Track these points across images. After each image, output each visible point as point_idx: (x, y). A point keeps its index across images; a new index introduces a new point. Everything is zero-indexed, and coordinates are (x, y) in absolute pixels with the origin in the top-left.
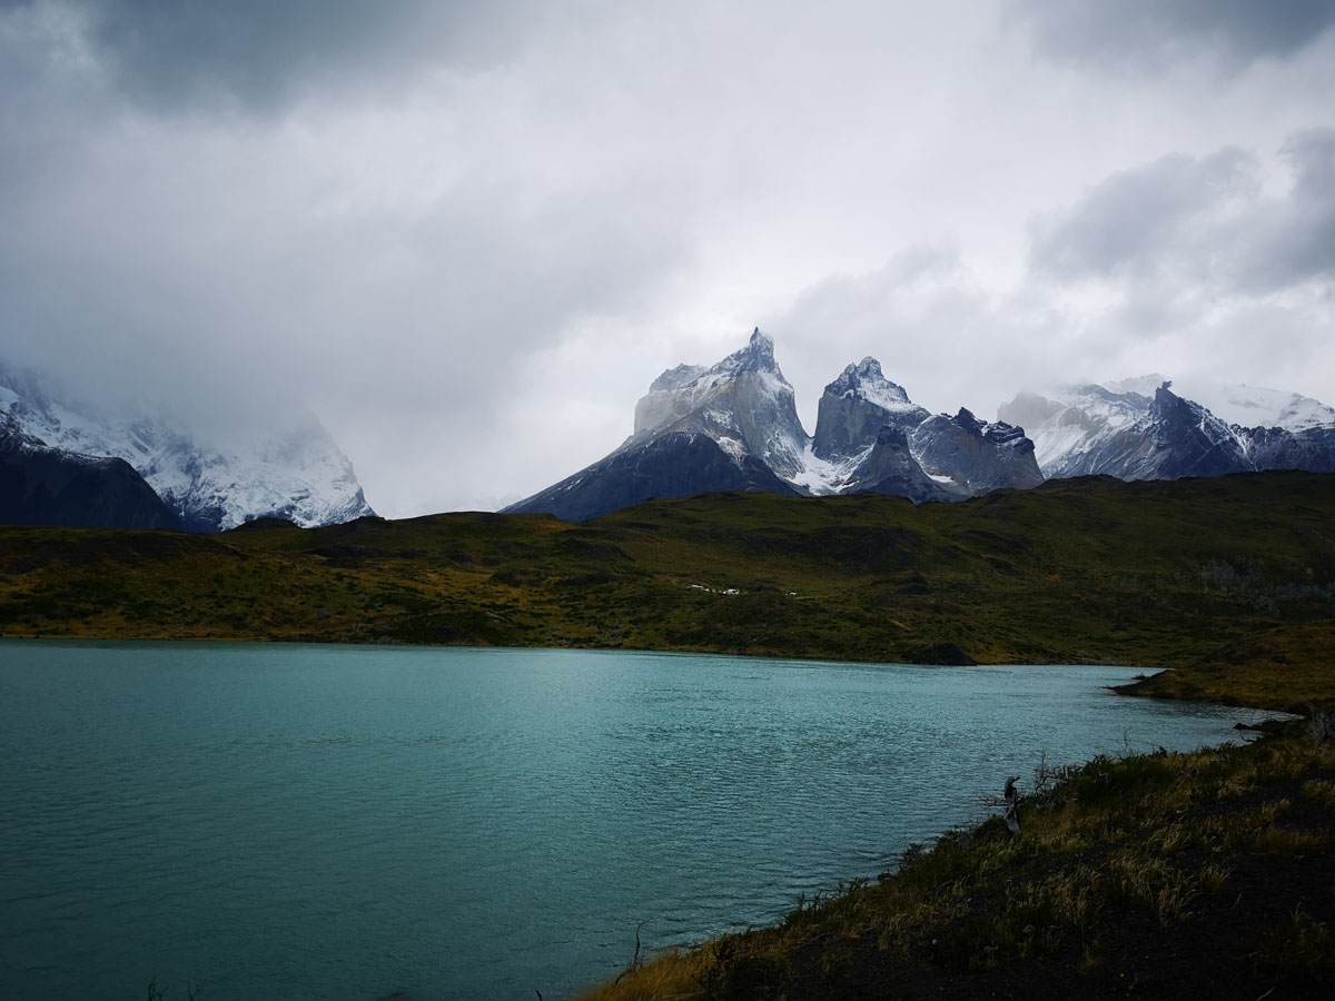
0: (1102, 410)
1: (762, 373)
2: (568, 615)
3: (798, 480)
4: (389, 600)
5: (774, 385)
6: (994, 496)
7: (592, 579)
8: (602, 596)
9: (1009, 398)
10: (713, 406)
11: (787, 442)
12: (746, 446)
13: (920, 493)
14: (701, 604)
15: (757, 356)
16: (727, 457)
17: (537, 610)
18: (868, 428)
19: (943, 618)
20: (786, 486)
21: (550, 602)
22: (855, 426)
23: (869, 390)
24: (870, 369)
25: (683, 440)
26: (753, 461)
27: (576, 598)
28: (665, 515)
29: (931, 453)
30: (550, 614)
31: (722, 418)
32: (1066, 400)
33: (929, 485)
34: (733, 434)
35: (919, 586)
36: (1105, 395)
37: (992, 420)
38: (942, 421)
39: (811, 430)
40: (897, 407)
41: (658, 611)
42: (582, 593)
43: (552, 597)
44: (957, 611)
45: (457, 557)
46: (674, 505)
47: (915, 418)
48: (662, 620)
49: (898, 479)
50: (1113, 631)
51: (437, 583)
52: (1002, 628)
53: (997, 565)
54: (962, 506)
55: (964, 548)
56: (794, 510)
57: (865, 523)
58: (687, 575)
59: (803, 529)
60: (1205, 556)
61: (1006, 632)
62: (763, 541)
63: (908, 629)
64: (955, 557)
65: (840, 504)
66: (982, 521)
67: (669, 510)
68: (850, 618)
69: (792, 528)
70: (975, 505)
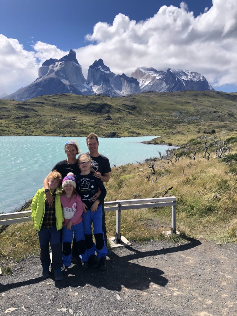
0: (155, 75)
2: (16, 127)
5: (76, 65)
6: (129, 96)
7: (23, 117)
8: (26, 121)
11: (80, 81)
12: (69, 82)
13: (113, 95)
16: (65, 85)
17: (7, 126)
18: (100, 77)
19: (114, 126)
21: (11, 123)
26: (71, 86)
27: (19, 122)
28: (46, 100)
29: (116, 84)
30: (11, 127)
32: (147, 72)
33: (115, 93)
34: (66, 78)
35: (109, 118)
36: (156, 71)
38: (118, 76)
40: (107, 72)
41: (42, 125)
42: (21, 121)
43: (12, 122)
44: (117, 124)
46: (49, 97)
47: (111, 76)
48: (43, 128)
49: (108, 91)
50: (152, 128)
52: (127, 128)
53: (130, 113)
54: (121, 98)
55: (122, 109)
56: (80, 99)
57: (98, 102)
58: (51, 116)
59: (82, 104)
60: (174, 110)
61: (128, 129)
62: (72, 107)
63: (105, 129)
64: (120, 111)
65: (92, 97)
66: (126, 102)
67: (47, 98)
68: (91, 126)
69: (80, 103)
70: (124, 98)
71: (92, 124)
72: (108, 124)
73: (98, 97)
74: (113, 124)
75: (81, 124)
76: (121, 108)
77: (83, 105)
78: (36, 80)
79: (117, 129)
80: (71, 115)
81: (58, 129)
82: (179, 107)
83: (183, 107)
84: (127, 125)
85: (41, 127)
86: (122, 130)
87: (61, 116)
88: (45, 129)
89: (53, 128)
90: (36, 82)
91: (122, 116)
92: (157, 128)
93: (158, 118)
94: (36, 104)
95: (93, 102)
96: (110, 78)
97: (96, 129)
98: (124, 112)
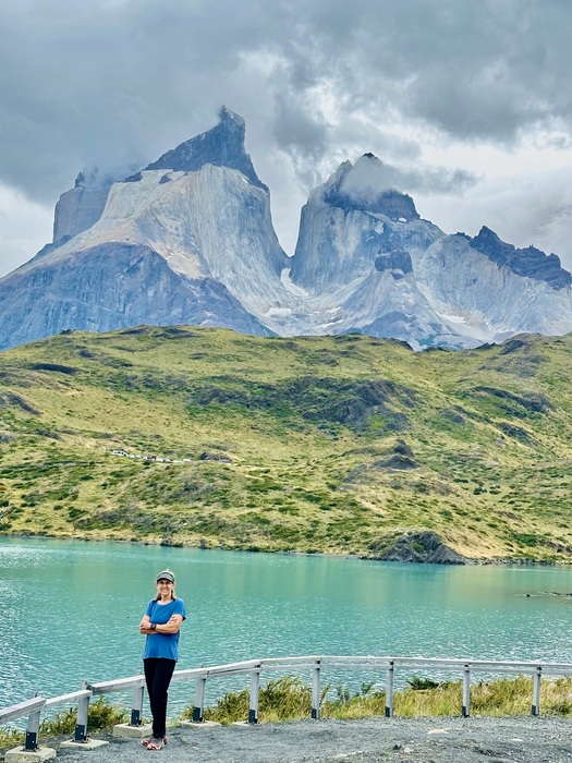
12: (204, 265)
13: (425, 336)
16: (178, 278)
19: (429, 499)
28: (84, 354)
44: (447, 491)
46: (99, 340)
52: (500, 513)
54: (472, 355)
55: (472, 410)
56: (255, 354)
57: (346, 373)
58: (107, 436)
59: (264, 379)
61: (504, 518)
62: (215, 393)
63: (382, 512)
64: (459, 420)
65: (319, 346)
66: (495, 375)
67: (90, 347)
68: (310, 498)
69: (254, 378)
70: (486, 354)
72: (396, 488)
73: (351, 348)
75: (259, 485)
76: (466, 408)
77: (268, 388)
78: (41, 253)
79: (446, 514)
81: (142, 505)
84: (499, 497)
85: (56, 493)
86: (471, 523)
87: (158, 436)
88: (76, 504)
89: (115, 498)
90: (39, 263)
91: (471, 447)
94: (35, 373)
95: (324, 371)
96: (413, 252)
97: (335, 513)
98: (481, 426)
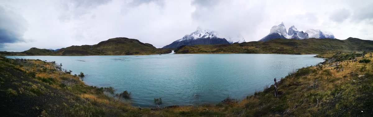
0: (315, 32)
1: (283, 26)
2: (262, 51)
3: (286, 37)
4: (245, 50)
5: (284, 28)
6: (304, 39)
7: (265, 47)
9: (306, 30)
10: (278, 30)
11: (285, 34)
12: (281, 34)
14: (276, 49)
15: (282, 25)
16: (279, 35)
18: (293, 32)
20: (285, 38)
22: (292, 32)
23: (293, 29)
24: (294, 27)
25: (275, 33)
26: (282, 35)
29: (299, 35)
30: (260, 51)
31: (279, 31)
32: (311, 31)
33: (299, 38)
34: (280, 33)
35: (297, 47)
36: (315, 31)
37: (305, 32)
38: (300, 32)
39: (288, 32)
40: (296, 30)
43: (261, 49)
44: (300, 50)
45: (252, 46)
47: (297, 32)
48: (272, 51)
49: (296, 37)
50: (314, 51)
51: (250, 48)
52: (304, 51)
53: (304, 46)
57: (292, 41)
58: (275, 47)
59: (286, 42)
60: (323, 45)
64: (301, 45)
66: (303, 41)
71: (291, 50)
72: (296, 50)
74: (298, 50)
75: (286, 50)
80: (282, 46)
82: (324, 44)
83: (326, 44)
87: (279, 46)
91: (302, 47)
92: (316, 51)
93: (316, 48)
94: (269, 42)
